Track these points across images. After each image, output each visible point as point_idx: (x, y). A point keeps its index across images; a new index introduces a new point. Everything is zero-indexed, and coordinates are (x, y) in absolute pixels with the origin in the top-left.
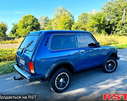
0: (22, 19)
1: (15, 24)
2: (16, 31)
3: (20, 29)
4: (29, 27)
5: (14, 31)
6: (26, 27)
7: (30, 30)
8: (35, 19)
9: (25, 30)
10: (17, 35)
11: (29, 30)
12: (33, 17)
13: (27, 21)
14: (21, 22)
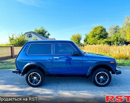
0: (92, 30)
1: (87, 34)
2: (87, 40)
3: (90, 38)
4: (97, 36)
5: (86, 40)
6: (95, 37)
7: (98, 39)
8: (104, 29)
9: (94, 39)
10: (87, 43)
11: (96, 39)
12: (101, 27)
13: (96, 31)
14: (91, 32)
